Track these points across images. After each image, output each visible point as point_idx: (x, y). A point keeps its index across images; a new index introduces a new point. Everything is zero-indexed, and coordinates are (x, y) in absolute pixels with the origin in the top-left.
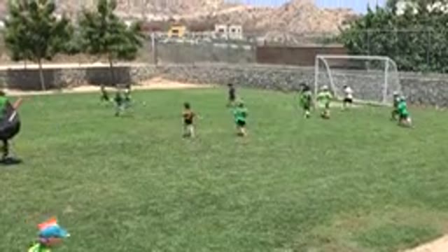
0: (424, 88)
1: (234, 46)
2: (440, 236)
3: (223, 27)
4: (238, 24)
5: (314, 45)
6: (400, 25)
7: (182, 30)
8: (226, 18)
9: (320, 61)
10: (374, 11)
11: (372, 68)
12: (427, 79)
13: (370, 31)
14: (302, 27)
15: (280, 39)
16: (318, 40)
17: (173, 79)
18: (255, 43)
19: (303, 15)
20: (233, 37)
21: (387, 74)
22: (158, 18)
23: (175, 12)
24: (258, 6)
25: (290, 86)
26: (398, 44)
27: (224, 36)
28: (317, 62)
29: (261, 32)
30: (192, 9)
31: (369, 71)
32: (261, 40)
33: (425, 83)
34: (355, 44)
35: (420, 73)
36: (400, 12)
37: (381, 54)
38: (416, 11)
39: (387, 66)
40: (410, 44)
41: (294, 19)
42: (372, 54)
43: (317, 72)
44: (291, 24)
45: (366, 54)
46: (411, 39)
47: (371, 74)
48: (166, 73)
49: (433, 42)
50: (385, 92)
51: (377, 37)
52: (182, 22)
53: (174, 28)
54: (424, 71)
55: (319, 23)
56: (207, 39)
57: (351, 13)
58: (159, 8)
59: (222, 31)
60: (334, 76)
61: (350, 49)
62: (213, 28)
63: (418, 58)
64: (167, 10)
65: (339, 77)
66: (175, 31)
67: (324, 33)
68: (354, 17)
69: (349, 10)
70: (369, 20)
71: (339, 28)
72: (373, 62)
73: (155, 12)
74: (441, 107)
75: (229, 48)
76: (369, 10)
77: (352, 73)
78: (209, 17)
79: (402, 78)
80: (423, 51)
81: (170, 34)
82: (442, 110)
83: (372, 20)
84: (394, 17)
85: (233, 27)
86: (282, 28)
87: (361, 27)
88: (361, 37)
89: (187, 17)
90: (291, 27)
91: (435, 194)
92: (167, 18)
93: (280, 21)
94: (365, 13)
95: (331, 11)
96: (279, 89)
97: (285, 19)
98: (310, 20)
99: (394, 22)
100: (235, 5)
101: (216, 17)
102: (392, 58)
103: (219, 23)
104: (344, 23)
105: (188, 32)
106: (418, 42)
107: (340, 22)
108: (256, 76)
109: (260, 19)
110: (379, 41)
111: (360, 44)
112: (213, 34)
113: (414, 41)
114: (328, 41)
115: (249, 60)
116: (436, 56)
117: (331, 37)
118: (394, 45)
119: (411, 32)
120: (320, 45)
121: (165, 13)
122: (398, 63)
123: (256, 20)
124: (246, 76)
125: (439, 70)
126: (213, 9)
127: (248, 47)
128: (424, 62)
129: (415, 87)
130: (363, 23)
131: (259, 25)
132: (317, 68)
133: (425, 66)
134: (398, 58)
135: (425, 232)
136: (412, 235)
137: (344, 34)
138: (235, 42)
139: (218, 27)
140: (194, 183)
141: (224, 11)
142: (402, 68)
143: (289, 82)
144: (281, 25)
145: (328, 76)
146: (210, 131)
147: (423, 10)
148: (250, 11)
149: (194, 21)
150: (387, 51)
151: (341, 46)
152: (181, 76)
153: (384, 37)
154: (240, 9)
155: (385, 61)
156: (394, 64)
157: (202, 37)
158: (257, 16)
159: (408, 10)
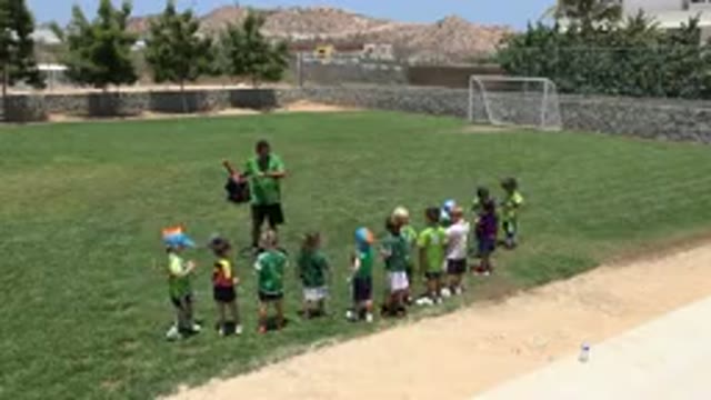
0: (585, 112)
1: (384, 67)
2: (595, 266)
3: (372, 46)
4: (387, 42)
5: (469, 65)
6: (563, 44)
7: (329, 50)
8: (375, 36)
9: (475, 82)
10: (535, 27)
11: (530, 90)
12: (589, 102)
13: (529, 50)
14: (456, 46)
15: (432, 60)
16: (472, 60)
17: (319, 101)
18: (406, 64)
19: (457, 34)
20: (383, 57)
21: (546, 96)
22: (303, 37)
23: (321, 30)
24: (409, 23)
25: (442, 109)
26: (559, 64)
27: (373, 56)
28: (471, 85)
29: (411, 52)
30: (340, 26)
31: (527, 93)
32: (413, 60)
33: (586, 107)
34: (513, 65)
35: (581, 96)
36: (563, 29)
37: (540, 75)
38: (579, 30)
39: (546, 88)
40: (572, 63)
41: (448, 38)
42: (530, 75)
43: (471, 96)
44: (445, 43)
45: (524, 76)
46: (572, 58)
47: (529, 97)
48: (312, 95)
49: (597, 62)
50: (542, 116)
51: (537, 57)
52: (329, 41)
53: (321, 48)
54: (587, 94)
55: (474, 42)
56: (356, 60)
57: (509, 31)
58: (305, 26)
59: (371, 50)
60: (490, 98)
61: (507, 69)
62: (361, 48)
63: (579, 78)
64: (313, 27)
65: (495, 100)
66: (322, 51)
67: (479, 52)
68: (512, 35)
69: (507, 27)
70: (530, 39)
71: (496, 47)
72: (532, 83)
73: (301, 30)
74: (602, 132)
75: (379, 70)
76: (529, 26)
77: (508, 95)
78: (358, 36)
79: (562, 101)
80: (585, 71)
81: (316, 53)
82: (604, 135)
83: (532, 38)
84: (556, 35)
85: (384, 46)
86: (434, 47)
87: (519, 45)
88: (520, 57)
89: (335, 35)
90: (445, 46)
91: (592, 222)
92: (312, 36)
93: (433, 39)
94: (525, 30)
95: (487, 29)
96: (431, 112)
97: (438, 37)
98: (465, 39)
99: (555, 40)
100: (385, 22)
101: (365, 35)
102: (552, 79)
103: (369, 43)
104: (501, 42)
105: (335, 52)
106: (580, 62)
107: (496, 40)
108: (407, 99)
109: (412, 38)
110: (539, 61)
111: (518, 64)
112: (362, 54)
113: (577, 60)
114: (483, 61)
115: (400, 82)
116: (601, 77)
117: (486, 57)
118: (554, 66)
119: (574, 51)
120: (475, 65)
121: (311, 31)
122: (558, 85)
123: (407, 39)
124: (396, 98)
125: (602, 91)
126: (362, 27)
127: (398, 68)
128: (587, 83)
129: (576, 110)
130: (523, 42)
131: (411, 44)
132: (471, 90)
133: (588, 87)
134: (558, 79)
135: (581, 262)
136: (566, 265)
137: (501, 53)
138: (385, 62)
139: (367, 47)
140: (342, 210)
141: (373, 29)
142: (563, 90)
143: (441, 104)
144: (434, 43)
145: (482, 99)
146: (356, 157)
147: (587, 28)
148: (401, 29)
149: (341, 40)
150: (546, 72)
151: (497, 66)
152: (329, 99)
153: (543, 57)
154: (389, 27)
155: (543, 83)
156: (554, 86)
157: (350, 57)
158: (409, 34)
159: (572, 28)
